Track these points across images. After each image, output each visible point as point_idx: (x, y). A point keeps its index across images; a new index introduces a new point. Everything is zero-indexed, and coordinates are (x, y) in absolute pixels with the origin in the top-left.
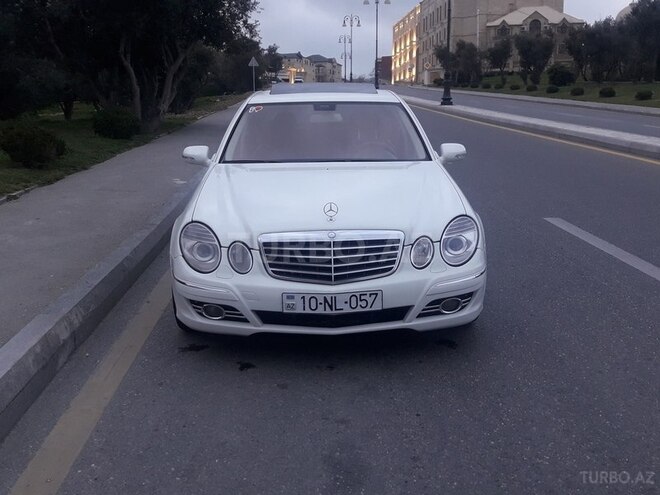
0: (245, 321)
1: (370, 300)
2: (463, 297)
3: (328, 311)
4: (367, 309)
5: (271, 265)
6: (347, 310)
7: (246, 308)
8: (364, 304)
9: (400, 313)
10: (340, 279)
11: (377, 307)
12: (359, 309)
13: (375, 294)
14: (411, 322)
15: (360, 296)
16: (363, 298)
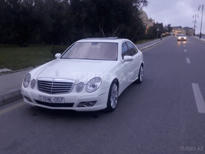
0: (31, 101)
1: (61, 100)
2: (92, 102)
3: (49, 102)
4: (60, 102)
5: (39, 87)
6: (54, 102)
7: (32, 98)
8: (59, 101)
9: (71, 105)
10: (53, 93)
11: (63, 102)
12: (57, 102)
13: (62, 98)
14: (75, 108)
15: (58, 98)
16: (59, 99)
